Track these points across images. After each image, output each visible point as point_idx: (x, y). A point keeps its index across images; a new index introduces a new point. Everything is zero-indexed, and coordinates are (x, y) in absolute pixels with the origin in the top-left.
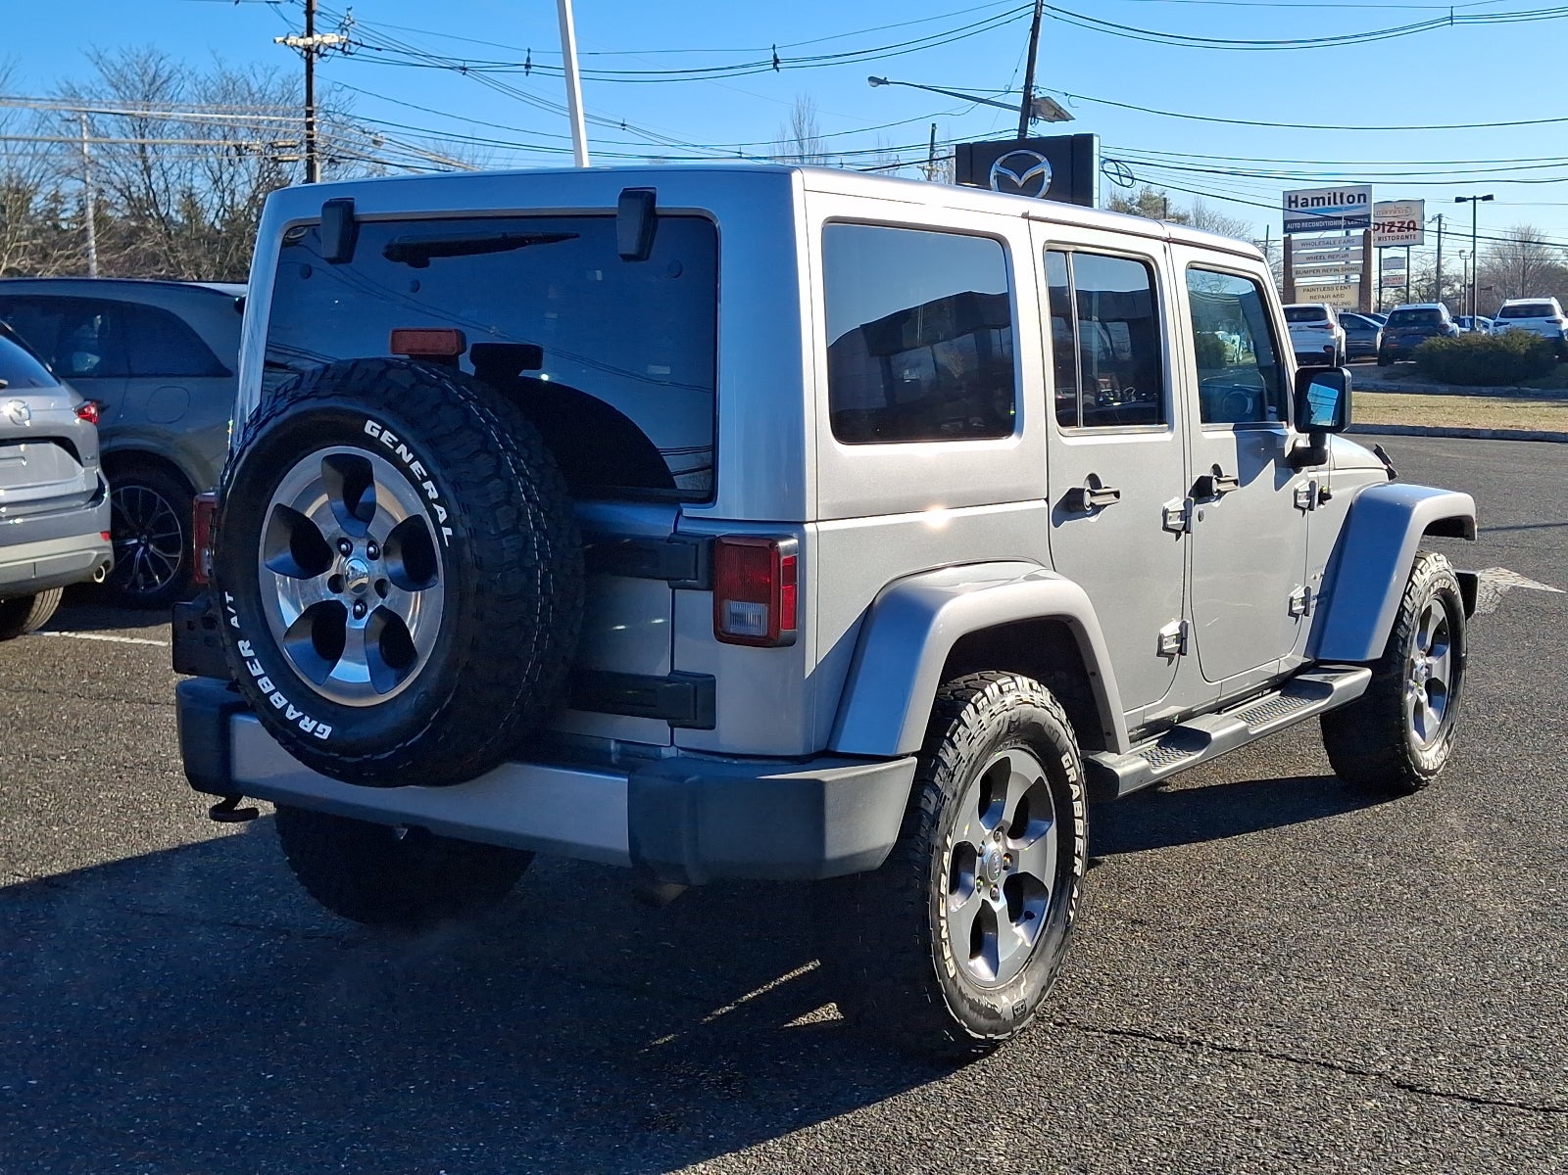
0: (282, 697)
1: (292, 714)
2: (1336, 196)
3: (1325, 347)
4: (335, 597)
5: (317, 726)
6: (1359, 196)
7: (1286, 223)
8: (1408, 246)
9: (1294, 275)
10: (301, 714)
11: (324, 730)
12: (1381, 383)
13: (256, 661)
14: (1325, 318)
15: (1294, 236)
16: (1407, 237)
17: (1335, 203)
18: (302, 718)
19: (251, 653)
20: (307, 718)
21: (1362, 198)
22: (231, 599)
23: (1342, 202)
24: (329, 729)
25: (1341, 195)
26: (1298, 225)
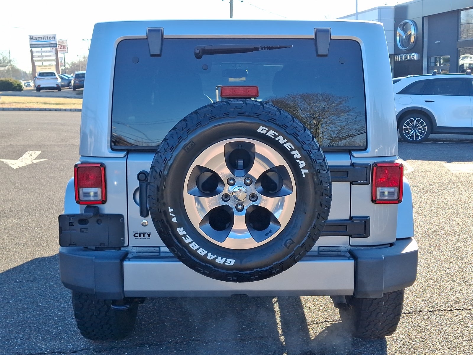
0: (203, 250)
1: (211, 257)
2: (45, 37)
3: (57, 85)
4: (226, 203)
5: (226, 260)
6: (53, 37)
7: (30, 45)
8: (64, 53)
9: (34, 61)
10: (216, 256)
11: (231, 262)
12: (77, 96)
13: (187, 236)
14: (55, 75)
15: (34, 49)
16: (63, 51)
17: (45, 39)
18: (217, 258)
19: (185, 233)
20: (220, 258)
21: (54, 38)
22: (172, 210)
23: (47, 39)
24: (233, 261)
25: (47, 37)
26: (34, 46)
